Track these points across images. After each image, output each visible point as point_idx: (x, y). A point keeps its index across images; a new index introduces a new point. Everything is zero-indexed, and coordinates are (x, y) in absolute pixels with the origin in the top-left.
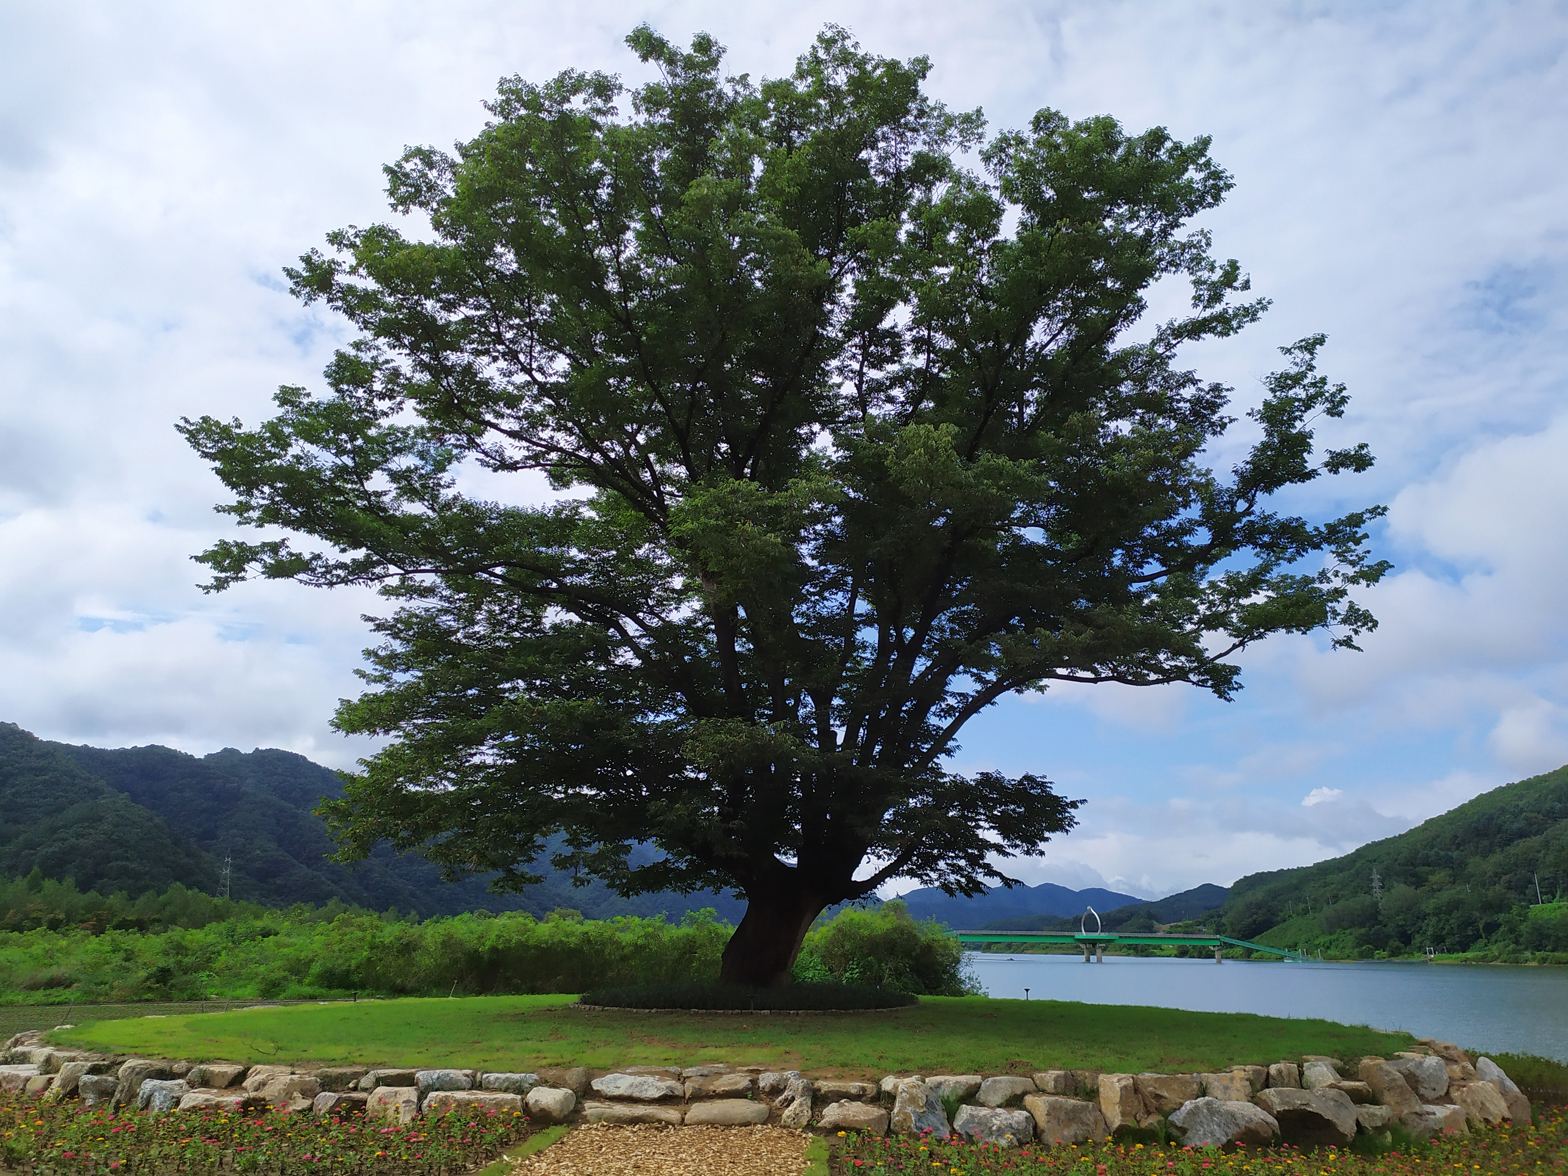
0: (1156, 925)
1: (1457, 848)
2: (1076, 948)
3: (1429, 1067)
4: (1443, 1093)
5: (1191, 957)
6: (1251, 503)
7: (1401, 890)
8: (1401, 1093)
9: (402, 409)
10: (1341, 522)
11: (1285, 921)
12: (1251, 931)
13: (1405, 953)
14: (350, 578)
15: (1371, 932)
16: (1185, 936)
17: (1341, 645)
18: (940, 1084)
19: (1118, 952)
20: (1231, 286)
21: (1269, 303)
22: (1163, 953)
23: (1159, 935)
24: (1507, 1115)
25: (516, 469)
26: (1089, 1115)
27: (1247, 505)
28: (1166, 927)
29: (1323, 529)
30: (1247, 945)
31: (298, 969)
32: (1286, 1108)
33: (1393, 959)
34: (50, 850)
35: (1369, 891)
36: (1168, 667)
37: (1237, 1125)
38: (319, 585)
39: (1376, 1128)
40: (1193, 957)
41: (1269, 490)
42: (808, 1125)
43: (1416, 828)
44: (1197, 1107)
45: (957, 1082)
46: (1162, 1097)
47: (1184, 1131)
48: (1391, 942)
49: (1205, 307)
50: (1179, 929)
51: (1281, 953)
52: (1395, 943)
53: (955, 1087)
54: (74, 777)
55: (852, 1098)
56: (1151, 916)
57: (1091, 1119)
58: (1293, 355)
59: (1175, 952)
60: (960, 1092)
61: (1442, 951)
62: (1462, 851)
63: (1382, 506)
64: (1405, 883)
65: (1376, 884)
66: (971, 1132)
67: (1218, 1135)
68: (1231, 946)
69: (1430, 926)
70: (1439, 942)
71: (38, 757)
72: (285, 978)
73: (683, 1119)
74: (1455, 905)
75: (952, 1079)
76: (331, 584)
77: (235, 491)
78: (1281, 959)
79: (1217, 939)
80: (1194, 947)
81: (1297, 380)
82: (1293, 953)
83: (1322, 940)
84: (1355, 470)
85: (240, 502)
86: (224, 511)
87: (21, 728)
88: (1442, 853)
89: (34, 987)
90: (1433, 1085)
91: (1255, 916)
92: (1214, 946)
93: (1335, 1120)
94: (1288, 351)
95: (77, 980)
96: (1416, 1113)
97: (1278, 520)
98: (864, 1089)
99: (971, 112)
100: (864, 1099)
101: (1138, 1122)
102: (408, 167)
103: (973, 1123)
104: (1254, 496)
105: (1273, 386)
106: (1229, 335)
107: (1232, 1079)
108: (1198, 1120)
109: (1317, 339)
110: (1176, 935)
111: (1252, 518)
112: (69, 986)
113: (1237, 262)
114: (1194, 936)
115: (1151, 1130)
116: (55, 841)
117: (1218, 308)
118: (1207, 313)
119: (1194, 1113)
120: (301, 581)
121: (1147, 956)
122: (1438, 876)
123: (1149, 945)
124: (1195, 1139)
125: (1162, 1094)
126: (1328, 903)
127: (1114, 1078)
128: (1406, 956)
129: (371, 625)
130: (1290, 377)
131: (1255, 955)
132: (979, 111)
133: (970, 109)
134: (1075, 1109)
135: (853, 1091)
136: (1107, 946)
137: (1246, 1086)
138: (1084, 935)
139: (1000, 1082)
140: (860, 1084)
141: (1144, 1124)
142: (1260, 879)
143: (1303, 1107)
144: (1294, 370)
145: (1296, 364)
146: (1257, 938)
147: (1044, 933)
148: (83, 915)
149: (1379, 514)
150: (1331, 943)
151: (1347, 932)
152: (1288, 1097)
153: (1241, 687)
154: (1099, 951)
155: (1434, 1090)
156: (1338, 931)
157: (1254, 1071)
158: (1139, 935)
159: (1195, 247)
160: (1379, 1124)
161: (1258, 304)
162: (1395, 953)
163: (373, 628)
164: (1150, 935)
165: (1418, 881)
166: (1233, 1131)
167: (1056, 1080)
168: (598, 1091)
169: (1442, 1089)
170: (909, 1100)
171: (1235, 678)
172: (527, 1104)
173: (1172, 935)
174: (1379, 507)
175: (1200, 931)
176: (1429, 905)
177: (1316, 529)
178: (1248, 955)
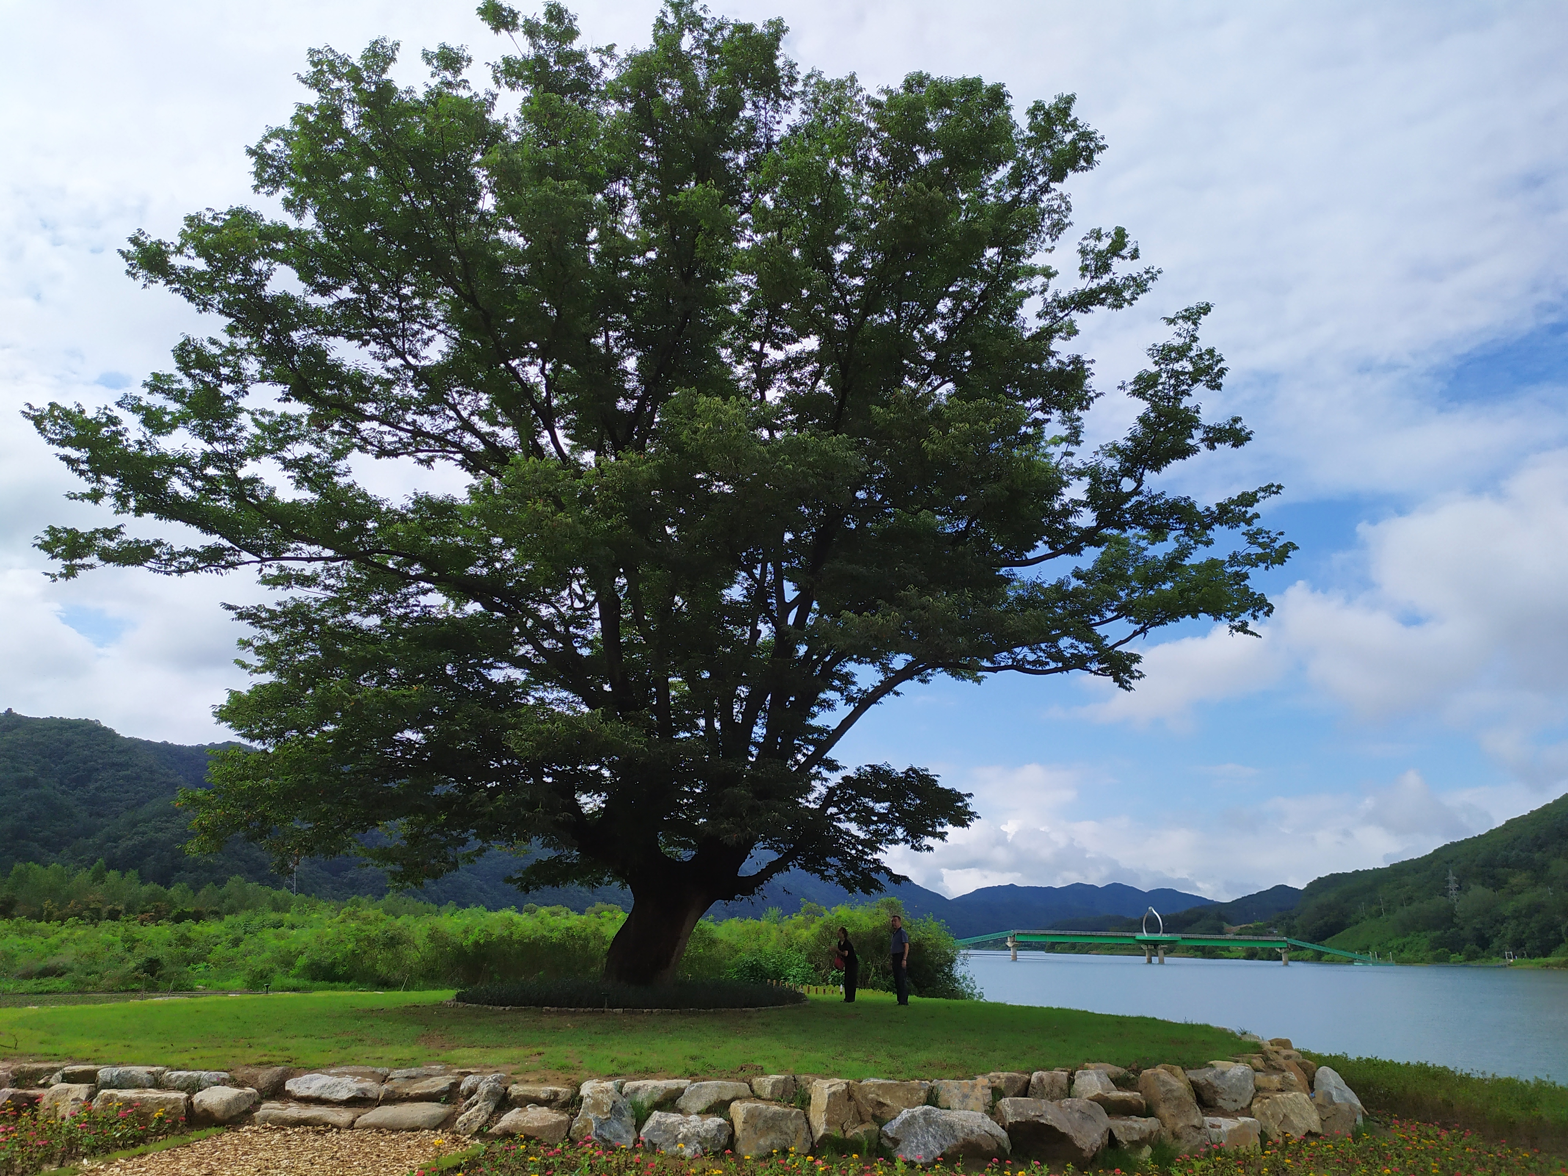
0: (1226, 926)
1: (1539, 850)
2: (1135, 949)
3: (1232, 1077)
4: (1244, 1105)
5: (1260, 959)
6: (1140, 482)
7: (1478, 892)
8: (1178, 1106)
9: (247, 393)
10: (1232, 501)
11: (1357, 923)
12: (1322, 934)
13: (1483, 957)
14: (200, 566)
15: (1446, 935)
16: (1256, 938)
17: (1237, 631)
18: (638, 1089)
19: (1185, 954)
20: (1119, 256)
21: (1159, 272)
22: (1231, 955)
23: (1229, 936)
24: (1316, 1128)
25: (397, 456)
26: (789, 1124)
27: (1136, 484)
28: (1236, 929)
29: (1214, 508)
30: (1316, 947)
31: (287, 961)
32: (1018, 1120)
33: (1471, 963)
34: (131, 843)
35: (1445, 894)
36: (1069, 655)
37: (955, 1137)
38: (168, 573)
39: (1132, 1143)
40: (1263, 959)
41: (1156, 467)
42: (478, 1131)
43: (1497, 829)
44: (913, 1117)
45: (655, 1087)
46: (883, 1105)
47: (896, 1142)
48: (1467, 946)
49: (1092, 278)
50: (1250, 931)
51: (1350, 955)
52: (1470, 947)
53: (652, 1092)
54: (152, 772)
55: (538, 1102)
56: (1221, 918)
57: (791, 1128)
58: (1178, 326)
59: (1244, 954)
60: (657, 1098)
61: (1522, 956)
62: (1544, 852)
63: (1275, 484)
64: (1483, 885)
65: (1453, 886)
66: (655, 1140)
67: (932, 1148)
68: (1302, 949)
69: (1510, 930)
70: (1519, 947)
71: (120, 752)
72: (272, 970)
73: (353, 1122)
74: (1535, 909)
75: (651, 1083)
76: (180, 572)
77: (83, 477)
78: (1351, 962)
79: (1284, 941)
80: (1263, 949)
81: (1182, 352)
82: (1364, 957)
83: (1395, 943)
84: (1233, 446)
85: (94, 490)
86: (76, 498)
87: (104, 724)
88: (1523, 855)
89: (28, 976)
90: (1234, 1097)
91: (1326, 919)
92: (1281, 949)
93: (1072, 1133)
94: (1171, 321)
95: (71, 970)
96: (1194, 1126)
97: (1167, 501)
98: (556, 1094)
99: (844, 79)
100: (554, 1104)
101: (845, 1132)
102: (270, 148)
103: (659, 1130)
104: (1142, 474)
105: (1157, 358)
106: (1122, 307)
107: (974, 1087)
108: (913, 1131)
109: (1201, 308)
110: (1246, 937)
111: (1140, 498)
112: (60, 975)
113: (1124, 230)
114: (1265, 938)
115: (857, 1141)
116: (135, 834)
117: (1105, 279)
118: (1094, 285)
119: (909, 1123)
120: (151, 569)
121: (1215, 958)
122: (1519, 879)
123: (1217, 947)
124: (909, 1151)
125: (885, 1102)
126: (1402, 905)
127: (826, 1083)
128: (1483, 960)
129: (232, 614)
130: (1172, 349)
131: (1326, 957)
132: (853, 78)
133: (843, 75)
134: (775, 1117)
135: (543, 1096)
136: (1171, 949)
137: (986, 1095)
138: (1145, 936)
139: (706, 1087)
140: (552, 1088)
141: (849, 1134)
142: (1335, 879)
143: (1035, 1119)
144: (1178, 342)
145: (1180, 335)
146: (1329, 939)
147: (1109, 933)
148: (144, 906)
149: (1274, 493)
150: (1404, 946)
151: (1423, 934)
152: (1022, 1107)
153: (1142, 676)
154: (1161, 953)
155: (1236, 1101)
156: (1412, 933)
157: (1008, 1079)
158: (1208, 936)
159: (1055, 211)
160: (1136, 1137)
161: (1146, 273)
162: (1471, 957)
163: (235, 616)
164: (1218, 937)
165: (1497, 884)
166: (949, 1144)
167: (774, 1085)
168: (288, 1091)
169: (1245, 1101)
170: (593, 1105)
171: (1135, 667)
172: (192, 1103)
173: (1242, 937)
174: (1273, 485)
175: (1271, 933)
176: (1508, 908)
177: (1208, 509)
178: (1318, 958)
